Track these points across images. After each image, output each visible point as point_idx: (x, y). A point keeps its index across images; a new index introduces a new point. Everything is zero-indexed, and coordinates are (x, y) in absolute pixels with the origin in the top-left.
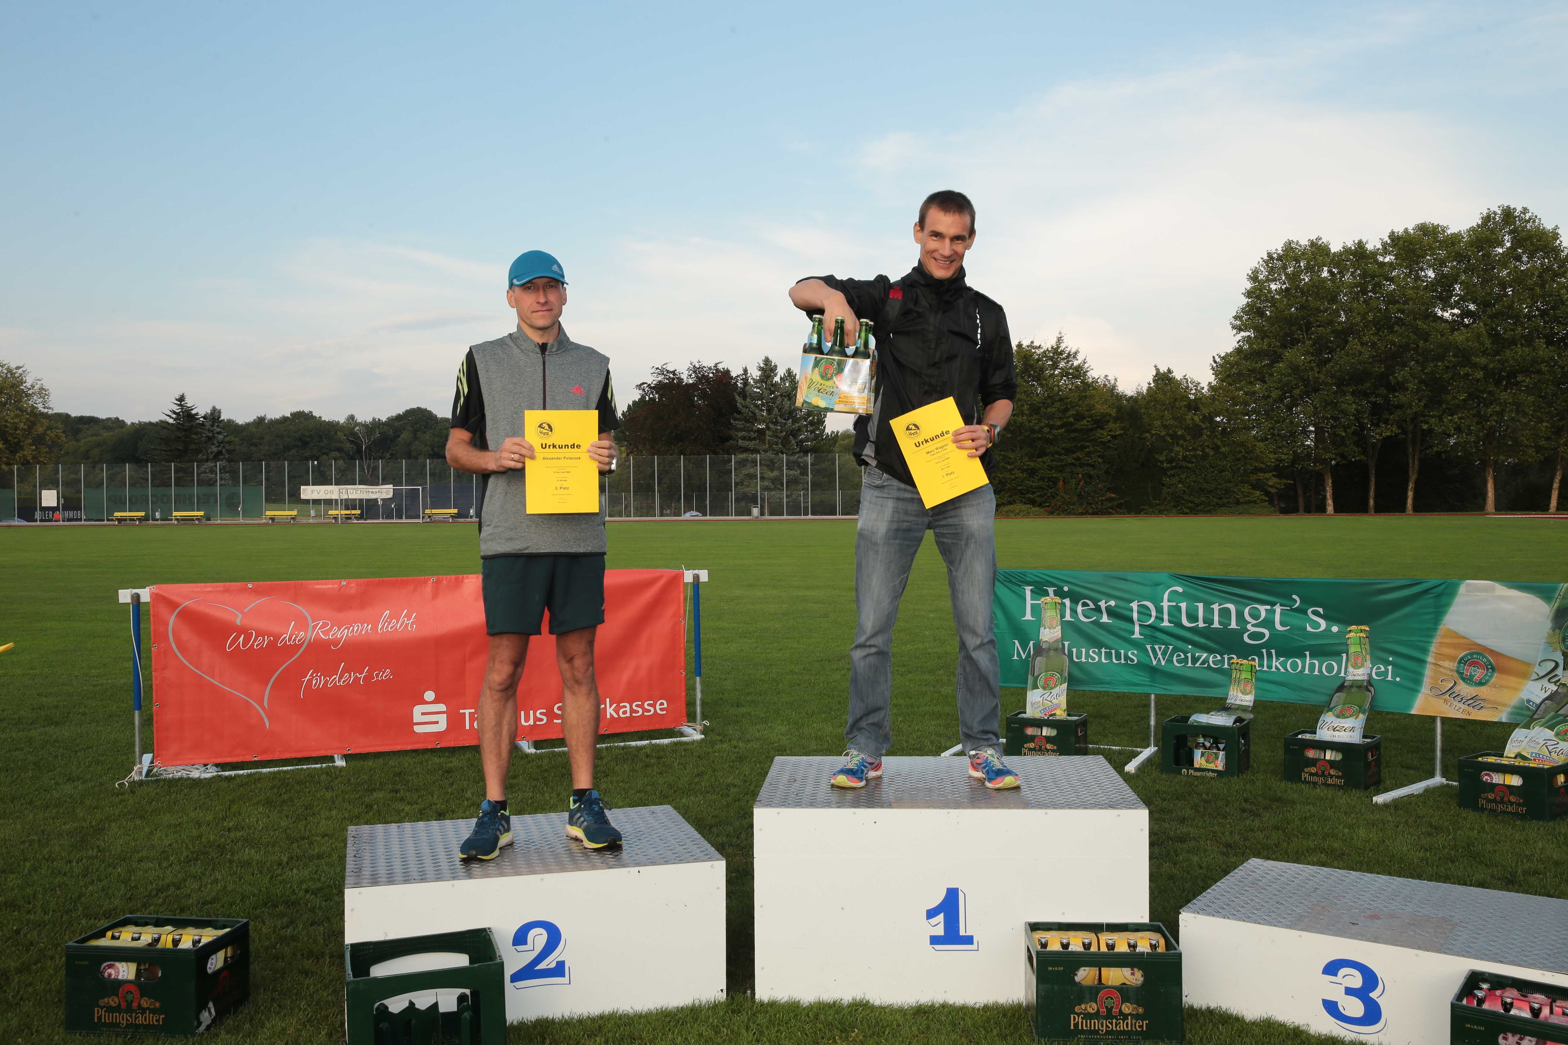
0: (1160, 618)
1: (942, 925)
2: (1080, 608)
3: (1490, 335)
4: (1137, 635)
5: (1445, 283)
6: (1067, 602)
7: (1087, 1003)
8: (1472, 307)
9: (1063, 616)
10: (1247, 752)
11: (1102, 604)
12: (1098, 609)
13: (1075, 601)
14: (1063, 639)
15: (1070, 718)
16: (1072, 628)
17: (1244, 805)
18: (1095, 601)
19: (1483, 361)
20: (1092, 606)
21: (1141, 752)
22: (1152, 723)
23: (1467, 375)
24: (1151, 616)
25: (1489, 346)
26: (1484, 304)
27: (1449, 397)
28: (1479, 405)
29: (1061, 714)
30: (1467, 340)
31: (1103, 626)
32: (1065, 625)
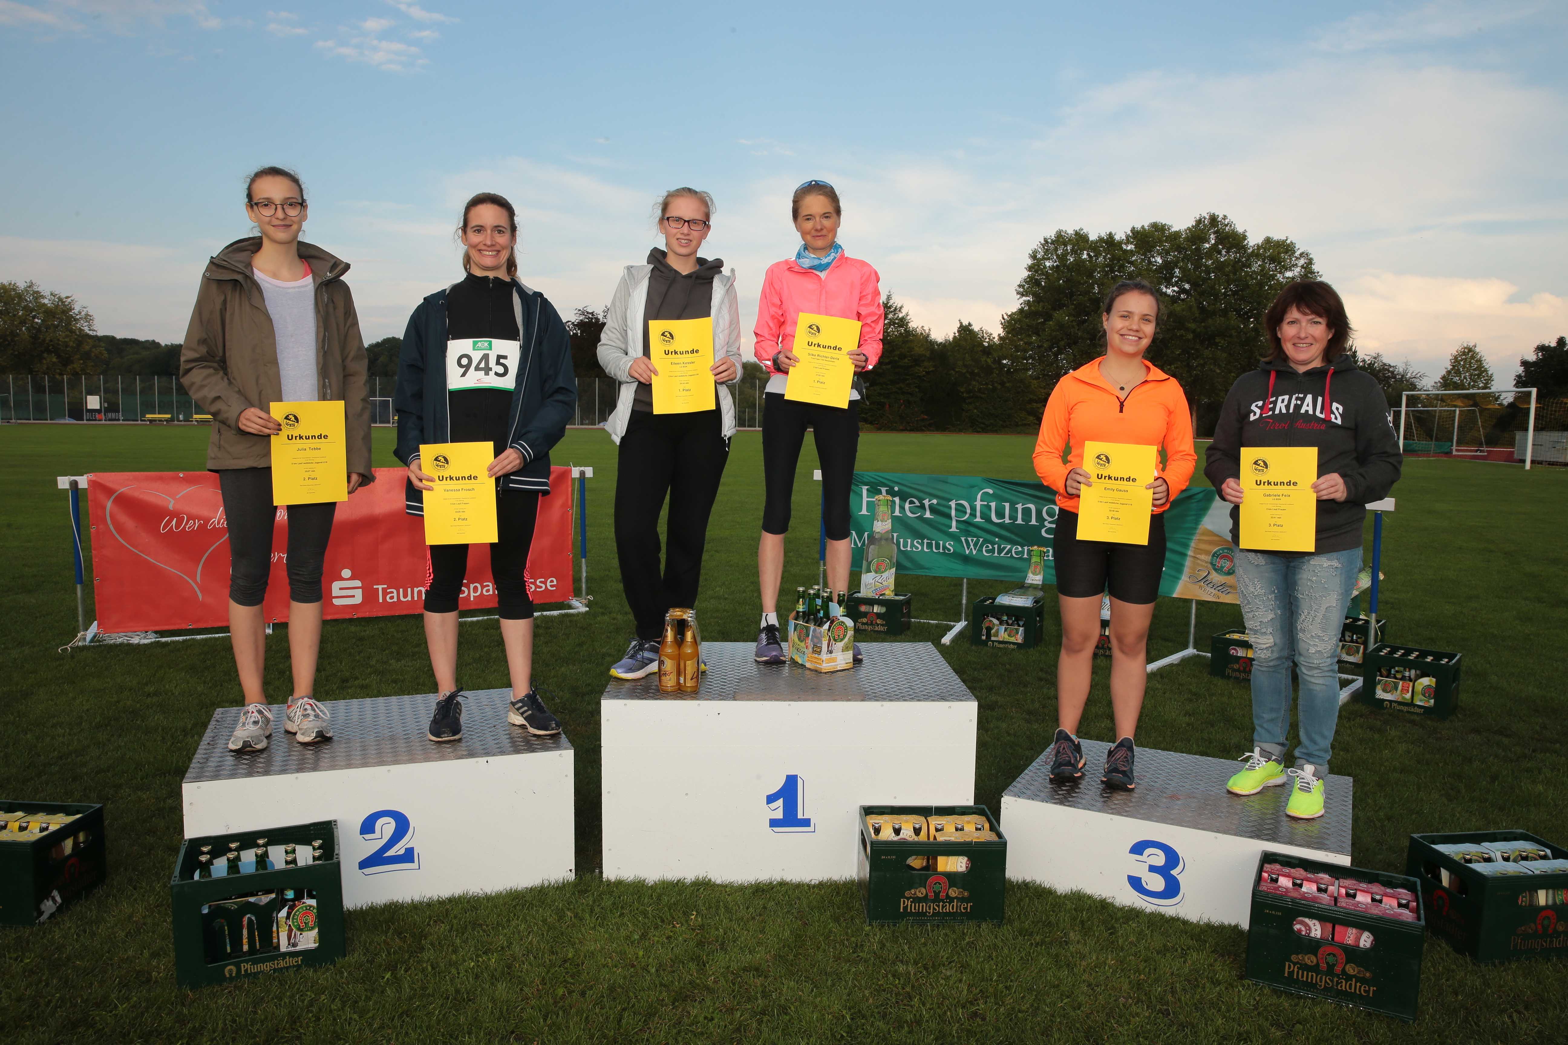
0: (973, 515)
1: (781, 809)
2: (907, 506)
3: (1198, 307)
4: (954, 529)
5: (1168, 267)
6: (897, 500)
7: (917, 889)
8: (1187, 286)
9: (893, 512)
10: (1041, 627)
11: (926, 502)
12: (922, 507)
13: (903, 499)
14: (893, 530)
15: (897, 598)
16: (900, 523)
17: (1040, 674)
18: (921, 500)
19: (1192, 326)
20: (917, 504)
21: (954, 626)
22: (964, 601)
23: (1182, 336)
24: (966, 513)
25: (1197, 315)
26: (1194, 285)
27: (1169, 352)
28: (1188, 358)
29: (889, 594)
30: (1183, 310)
31: (926, 521)
32: (895, 519)
